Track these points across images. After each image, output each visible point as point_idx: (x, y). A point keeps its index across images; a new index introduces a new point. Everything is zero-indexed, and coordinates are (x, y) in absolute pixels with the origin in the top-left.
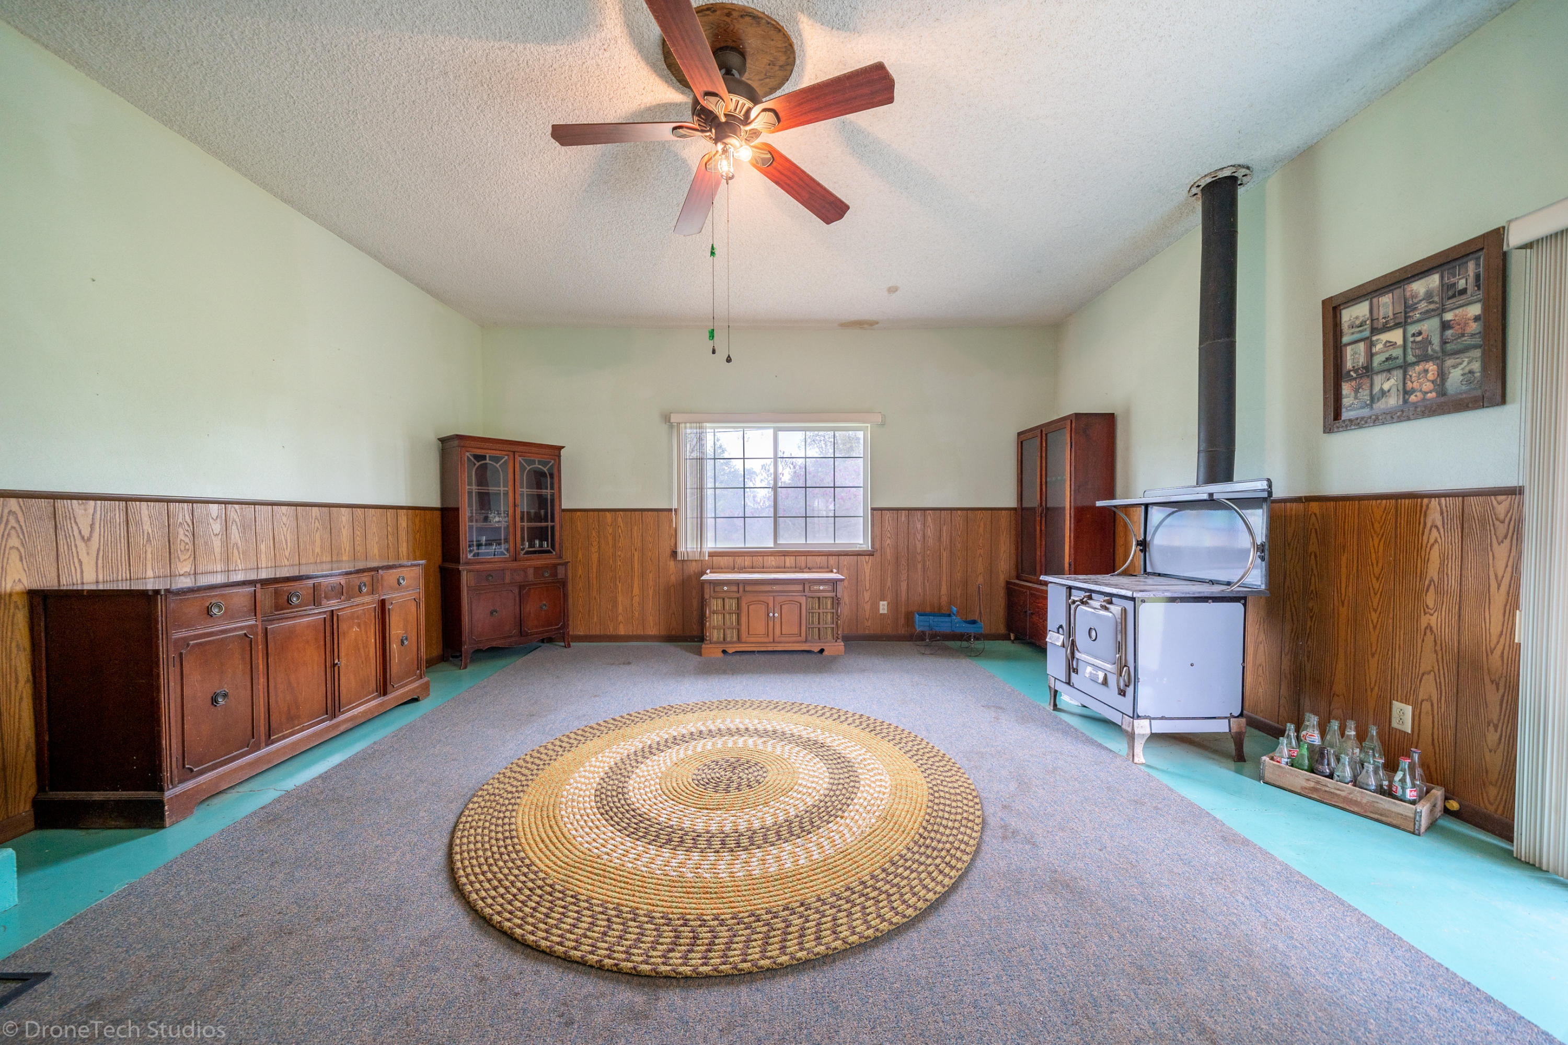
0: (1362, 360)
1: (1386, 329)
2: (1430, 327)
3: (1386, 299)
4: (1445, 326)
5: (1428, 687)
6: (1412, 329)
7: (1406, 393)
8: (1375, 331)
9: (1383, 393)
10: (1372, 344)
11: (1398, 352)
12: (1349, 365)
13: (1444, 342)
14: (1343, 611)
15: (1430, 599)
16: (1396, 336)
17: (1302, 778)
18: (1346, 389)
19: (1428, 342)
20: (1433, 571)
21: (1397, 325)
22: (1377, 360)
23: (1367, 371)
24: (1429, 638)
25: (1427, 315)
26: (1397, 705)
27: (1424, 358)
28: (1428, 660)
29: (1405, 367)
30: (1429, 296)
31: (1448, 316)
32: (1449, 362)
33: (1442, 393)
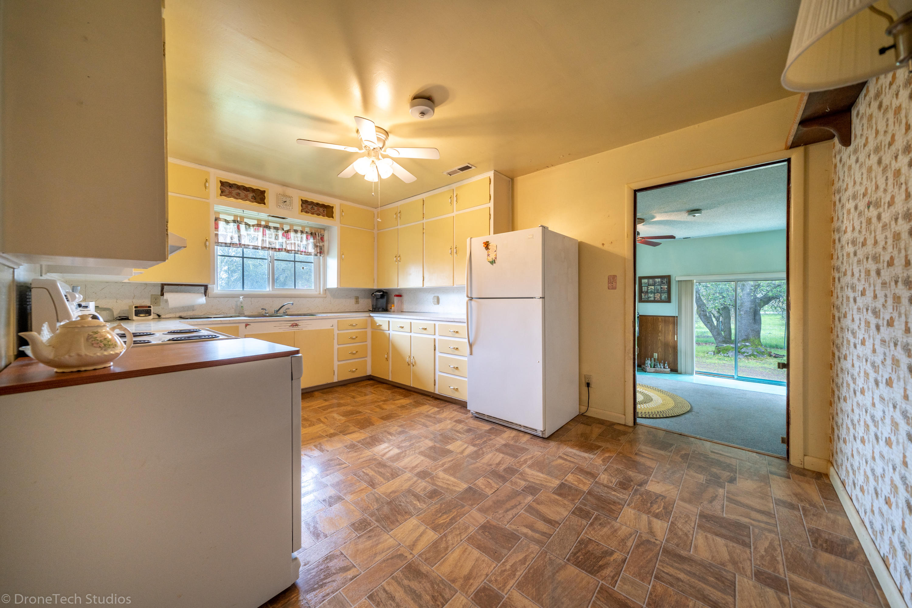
0: (646, 290)
1: (651, 285)
2: (659, 287)
3: (651, 280)
4: (661, 288)
5: (660, 350)
6: (656, 287)
7: (655, 298)
8: (649, 285)
9: (650, 297)
10: (648, 288)
11: (653, 290)
12: (643, 290)
13: (661, 291)
14: (643, 338)
15: (660, 334)
16: (653, 287)
17: (653, 370)
18: (643, 295)
19: (658, 290)
20: (660, 329)
21: (653, 285)
22: (649, 291)
23: (647, 292)
24: (660, 341)
25: (658, 285)
26: (654, 354)
27: (658, 292)
28: (660, 345)
29: (654, 293)
30: (659, 282)
31: (662, 286)
32: (662, 294)
33: (661, 299)
